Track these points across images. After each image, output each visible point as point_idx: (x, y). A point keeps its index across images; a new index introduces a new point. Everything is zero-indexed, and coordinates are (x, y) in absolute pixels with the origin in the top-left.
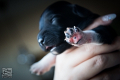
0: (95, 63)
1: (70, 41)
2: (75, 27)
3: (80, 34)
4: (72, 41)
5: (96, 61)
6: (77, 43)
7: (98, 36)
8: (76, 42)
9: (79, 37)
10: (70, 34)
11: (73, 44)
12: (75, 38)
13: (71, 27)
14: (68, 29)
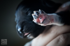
0: (58, 41)
1: (37, 21)
2: (40, 10)
3: (44, 15)
4: (39, 21)
5: (60, 38)
6: (43, 23)
7: (59, 18)
8: (41, 22)
9: (44, 18)
10: (37, 15)
11: (39, 24)
12: (41, 18)
13: (37, 11)
14: (35, 12)
